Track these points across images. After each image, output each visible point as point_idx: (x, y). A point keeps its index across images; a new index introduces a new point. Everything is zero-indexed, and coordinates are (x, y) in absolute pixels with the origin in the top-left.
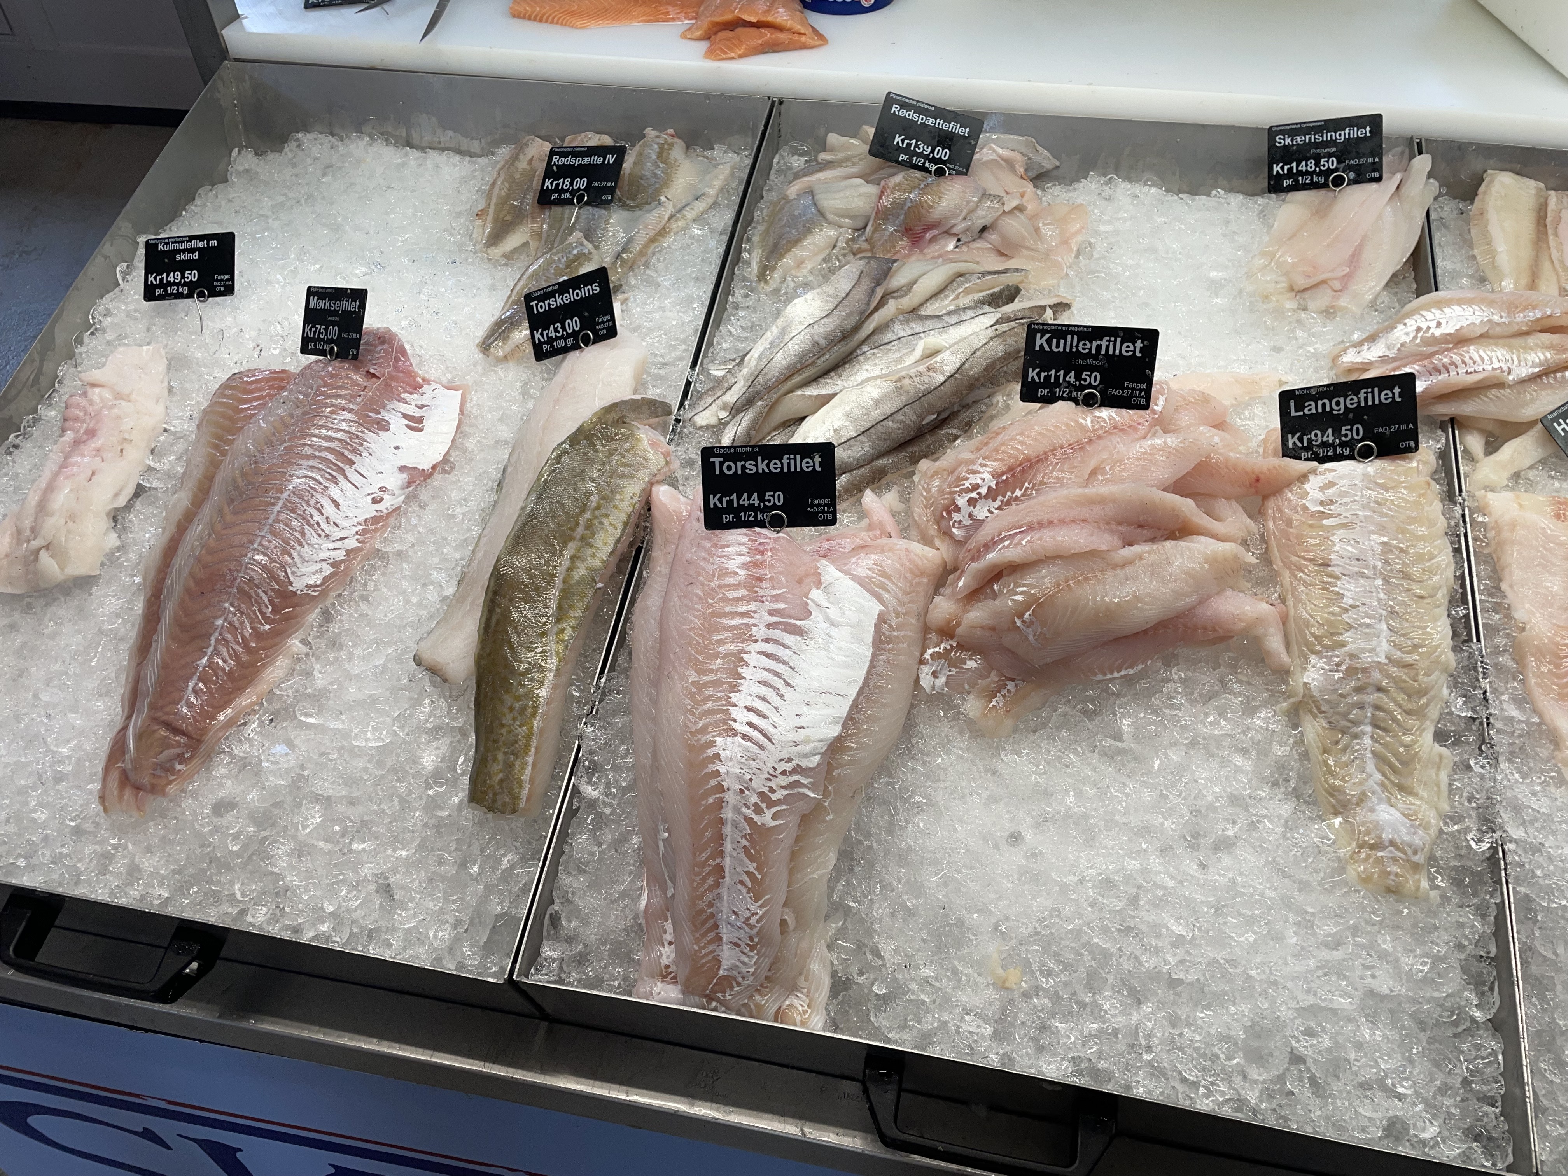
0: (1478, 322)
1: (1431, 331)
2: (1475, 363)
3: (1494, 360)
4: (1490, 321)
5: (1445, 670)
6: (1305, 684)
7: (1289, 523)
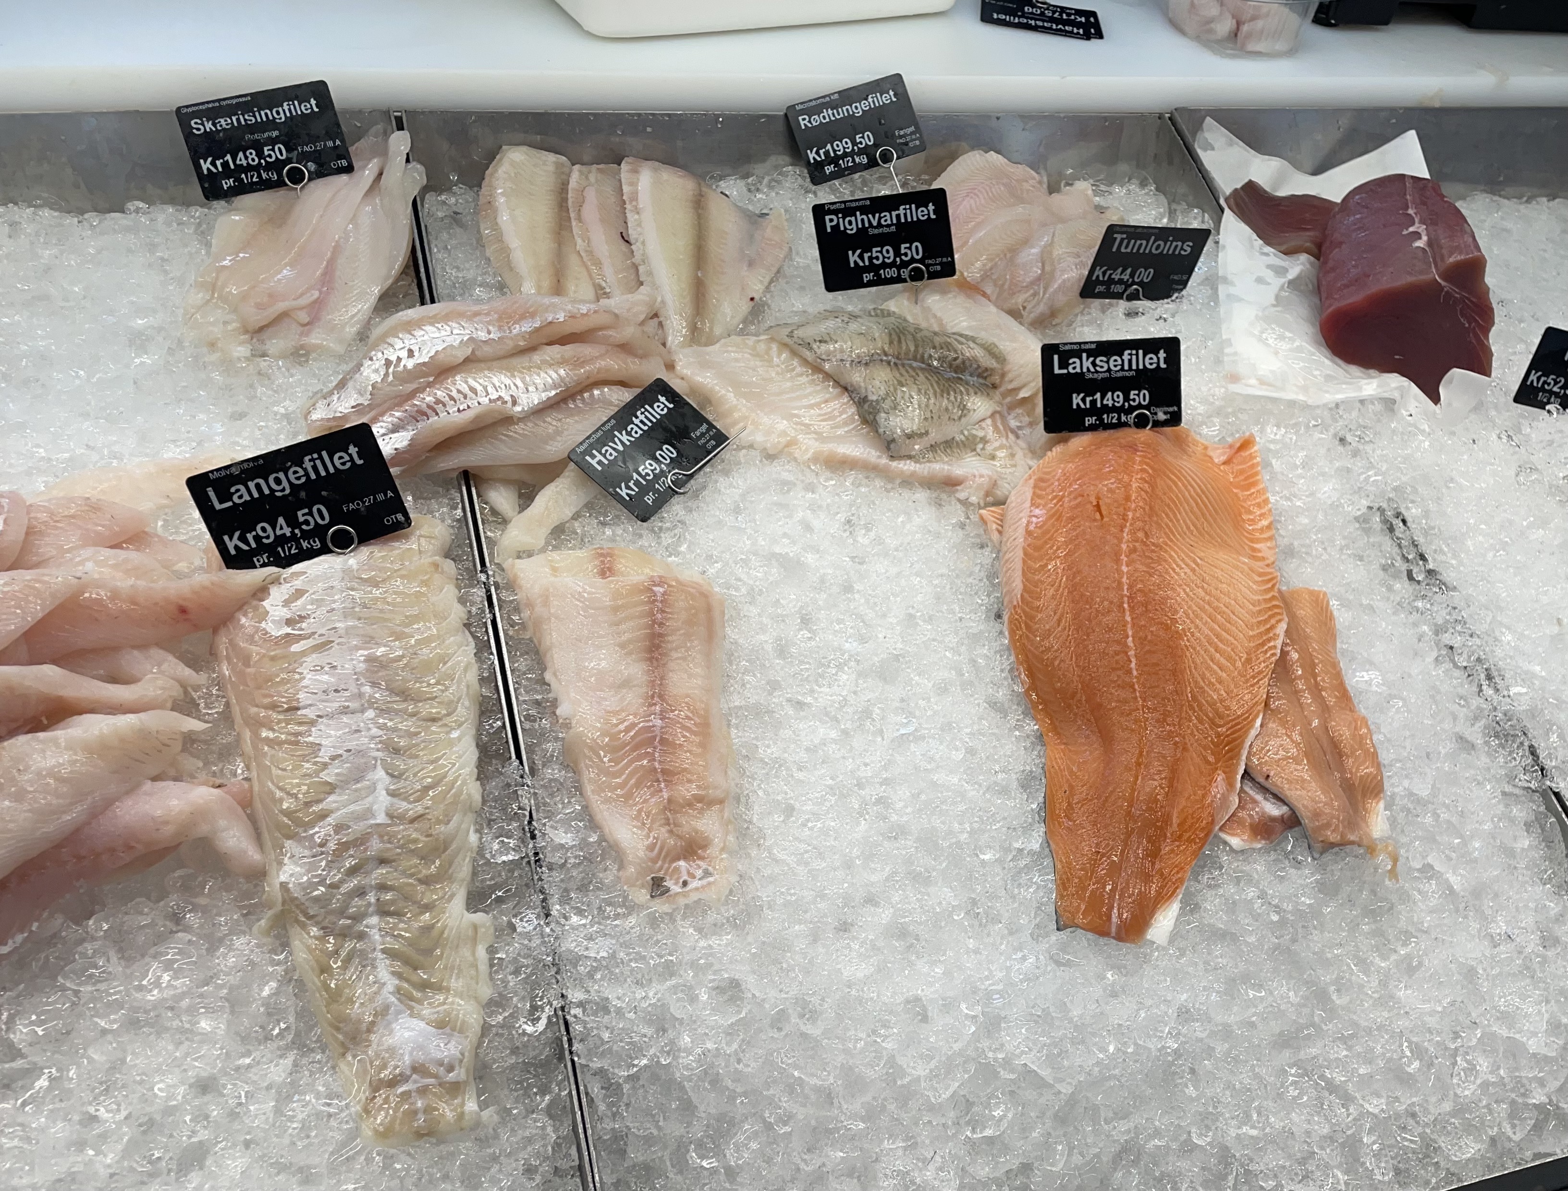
0: (456, 344)
1: (402, 364)
2: (465, 397)
3: (490, 389)
4: (472, 339)
5: (469, 808)
6: (284, 886)
7: (246, 660)
